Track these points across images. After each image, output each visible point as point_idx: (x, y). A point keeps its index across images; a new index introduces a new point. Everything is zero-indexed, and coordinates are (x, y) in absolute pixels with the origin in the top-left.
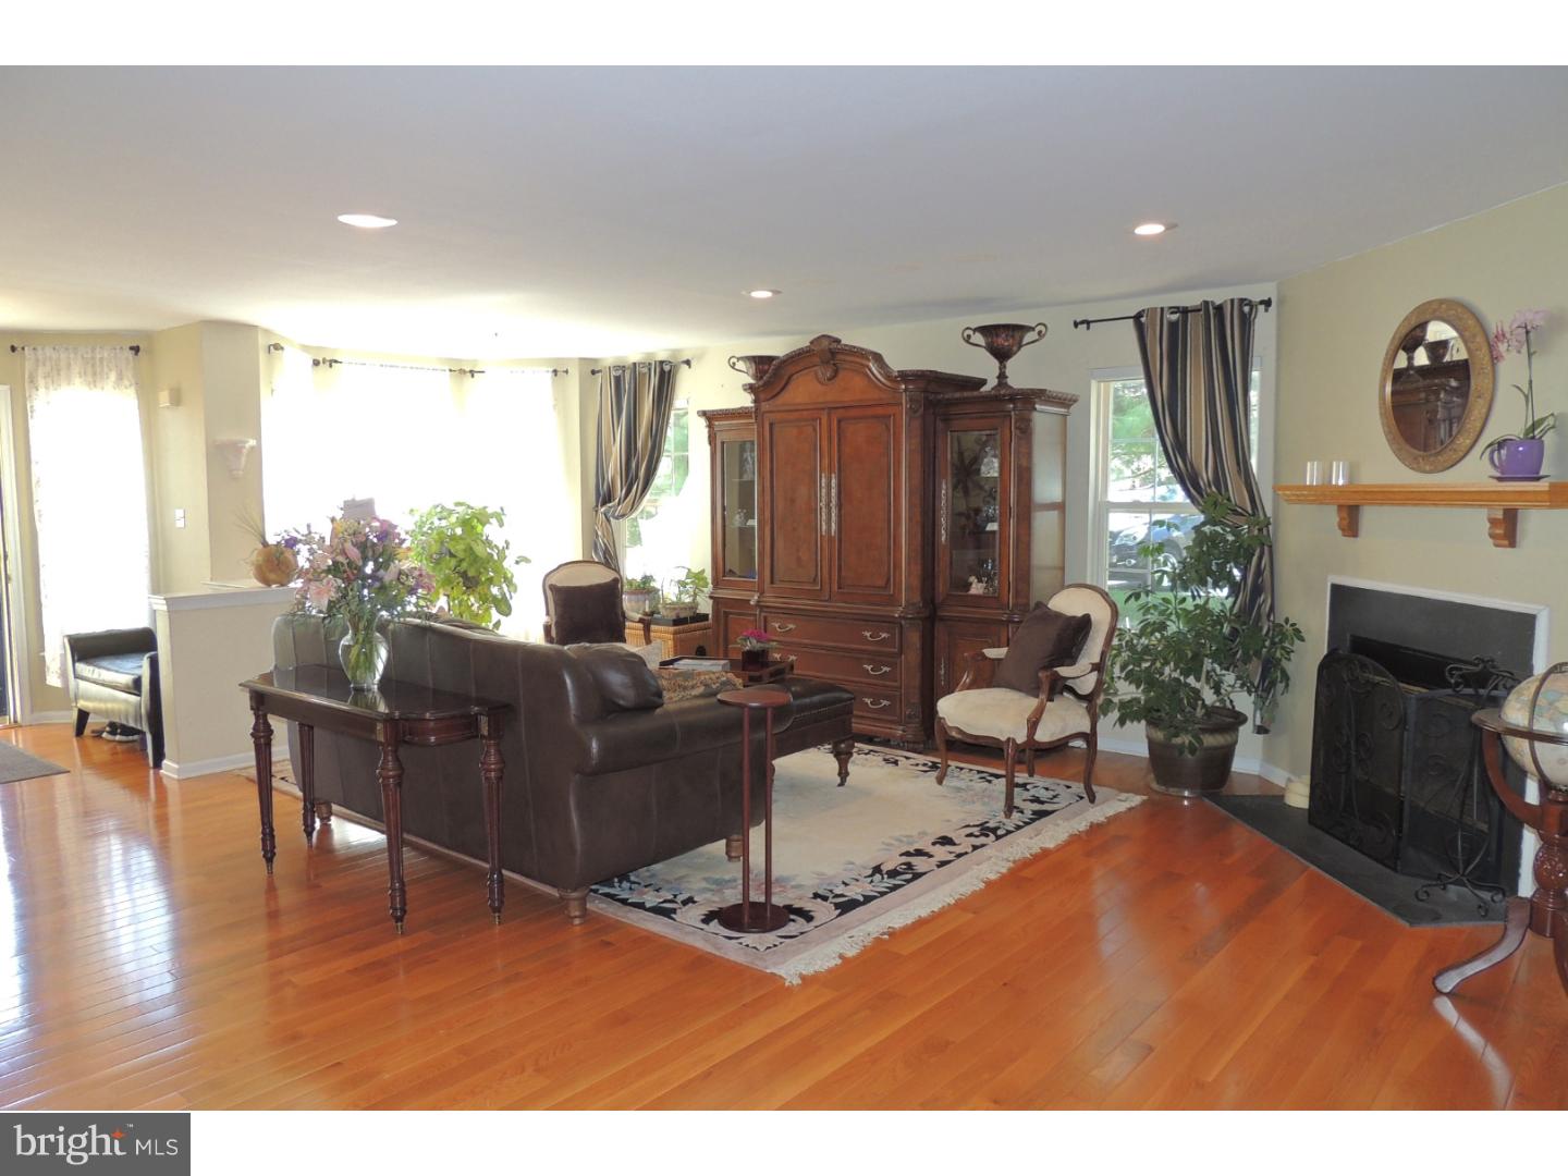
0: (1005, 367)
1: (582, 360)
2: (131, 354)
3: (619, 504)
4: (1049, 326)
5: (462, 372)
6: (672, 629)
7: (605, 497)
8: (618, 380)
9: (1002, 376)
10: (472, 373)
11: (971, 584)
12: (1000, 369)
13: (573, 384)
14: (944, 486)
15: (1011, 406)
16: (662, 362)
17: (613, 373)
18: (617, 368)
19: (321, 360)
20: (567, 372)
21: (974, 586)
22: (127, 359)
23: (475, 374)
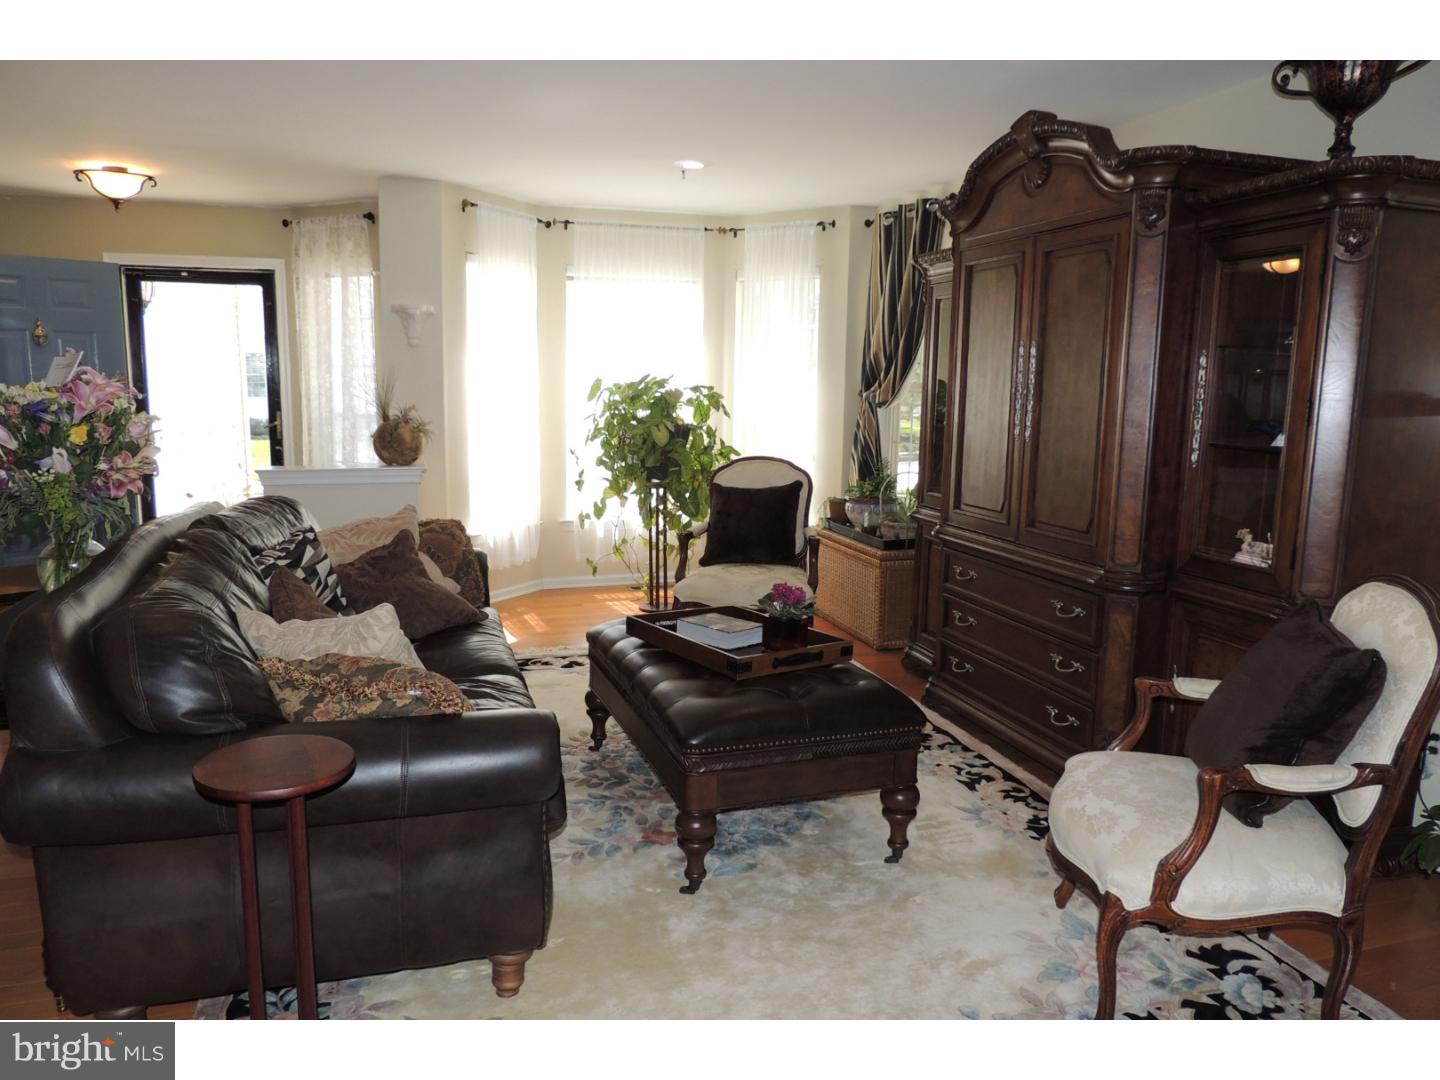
0: (1349, 128)
1: (856, 209)
2: (365, 222)
3: (880, 386)
5: (722, 231)
6: (879, 553)
7: (870, 379)
8: (888, 229)
9: (1342, 146)
10: (735, 232)
11: (1242, 541)
12: (1338, 133)
13: (843, 236)
14: (1203, 361)
15: (1325, 199)
16: (925, 201)
17: (886, 223)
18: (887, 215)
19: (552, 221)
20: (833, 224)
21: (1245, 546)
22: (363, 229)
23: (738, 233)
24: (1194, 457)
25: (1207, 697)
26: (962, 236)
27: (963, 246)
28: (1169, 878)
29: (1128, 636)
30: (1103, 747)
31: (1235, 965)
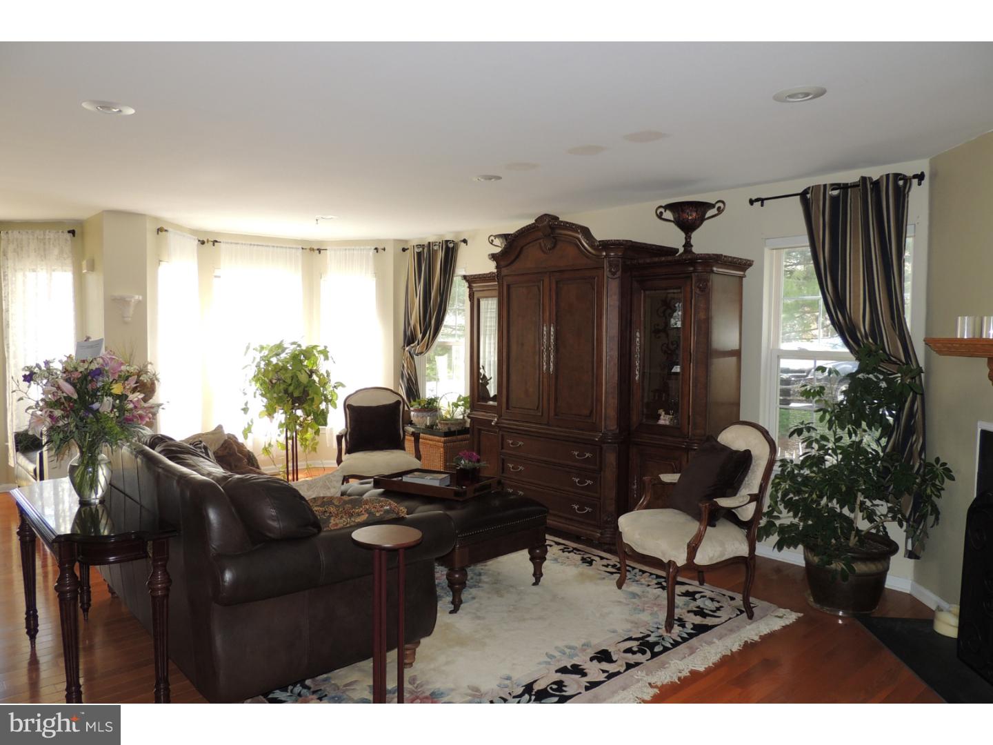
0: (690, 238)
1: (396, 241)
2: (69, 236)
3: (418, 344)
4: (725, 202)
5: (312, 249)
6: (443, 439)
7: (410, 339)
8: (419, 254)
9: (688, 245)
10: (319, 250)
11: (660, 415)
12: (686, 238)
13: (389, 257)
14: (638, 334)
15: (692, 269)
16: (447, 241)
17: (417, 250)
18: (419, 246)
19: (206, 241)
20: (384, 249)
21: (662, 417)
22: (66, 240)
23: (322, 251)
24: (637, 378)
25: (676, 481)
26: (503, 269)
27: (503, 274)
28: (692, 549)
29: (615, 464)
30: (631, 510)
31: (697, 596)
